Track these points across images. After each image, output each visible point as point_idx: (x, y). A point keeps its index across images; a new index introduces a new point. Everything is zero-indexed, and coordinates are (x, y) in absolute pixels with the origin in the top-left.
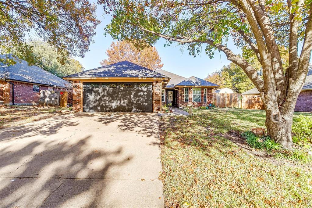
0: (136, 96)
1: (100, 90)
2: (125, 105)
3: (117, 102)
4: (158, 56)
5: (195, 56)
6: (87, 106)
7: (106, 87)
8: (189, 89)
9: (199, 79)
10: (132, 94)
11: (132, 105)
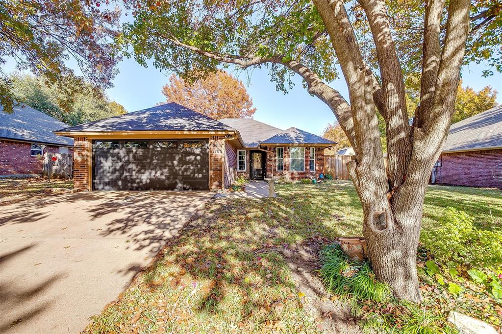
0: (182, 162)
1: (122, 152)
2: (163, 177)
3: (150, 173)
4: (248, 96)
5: (286, 92)
6: (100, 179)
7: (131, 148)
8: (285, 148)
9: (302, 132)
10: (175, 159)
11: (175, 178)
